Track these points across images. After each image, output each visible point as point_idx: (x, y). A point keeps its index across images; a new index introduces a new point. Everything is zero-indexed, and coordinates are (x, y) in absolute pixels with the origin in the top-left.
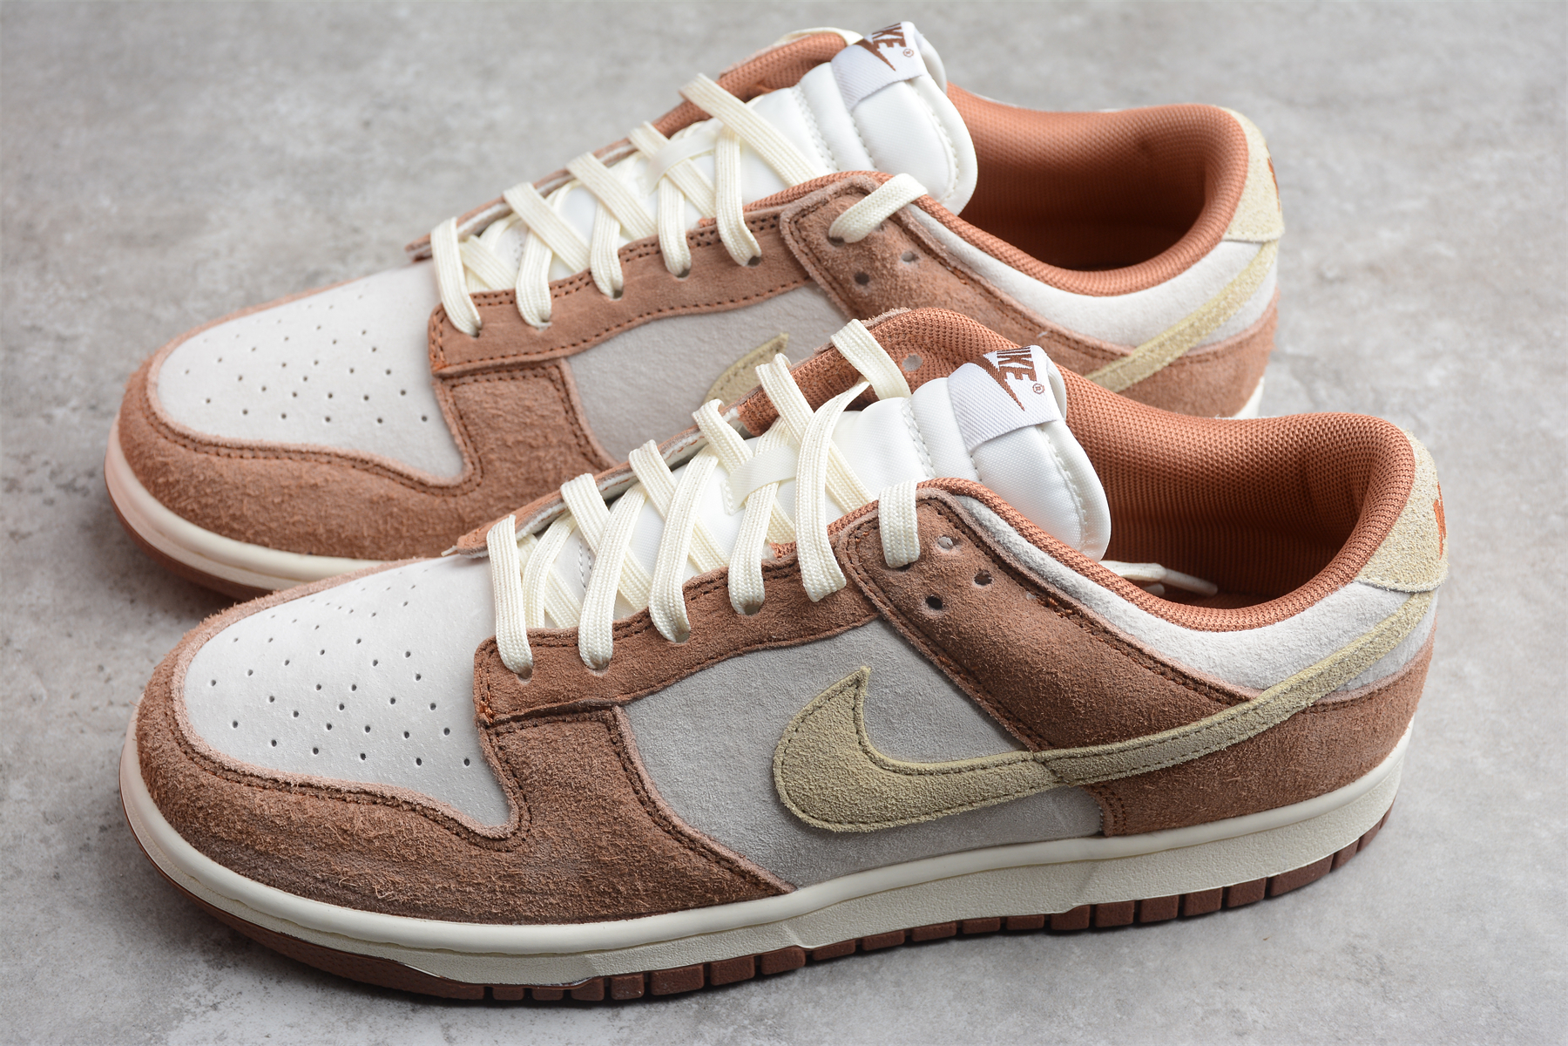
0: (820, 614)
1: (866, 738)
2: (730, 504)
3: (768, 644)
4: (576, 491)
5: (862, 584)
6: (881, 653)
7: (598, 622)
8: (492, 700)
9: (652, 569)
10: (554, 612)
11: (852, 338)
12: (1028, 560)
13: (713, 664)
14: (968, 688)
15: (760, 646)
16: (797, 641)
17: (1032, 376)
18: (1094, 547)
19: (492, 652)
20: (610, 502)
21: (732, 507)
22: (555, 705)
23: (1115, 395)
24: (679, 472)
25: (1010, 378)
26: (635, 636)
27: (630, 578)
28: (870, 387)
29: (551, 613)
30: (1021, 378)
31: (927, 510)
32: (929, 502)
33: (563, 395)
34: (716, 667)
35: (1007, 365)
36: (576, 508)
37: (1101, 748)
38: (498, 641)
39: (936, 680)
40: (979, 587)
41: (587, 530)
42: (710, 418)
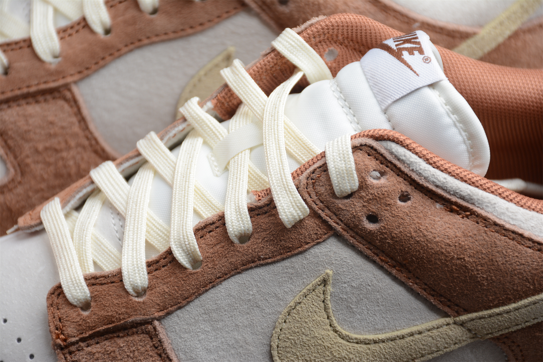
0: (293, 237)
1: (335, 321)
2: (217, 169)
3: (258, 263)
4: (102, 174)
5: (320, 212)
6: (339, 259)
7: (135, 263)
8: (64, 329)
9: (169, 220)
10: (100, 261)
11: (287, 42)
12: (435, 180)
13: (221, 281)
14: (402, 277)
15: (252, 265)
16: (279, 257)
17: (421, 51)
18: (480, 166)
19: (59, 295)
20: (128, 178)
21: (218, 171)
22: (110, 326)
23: (476, 61)
24: (176, 151)
25: (406, 55)
26: (163, 269)
27: (153, 229)
28: (304, 76)
29: (98, 261)
30: (413, 54)
31: (360, 154)
32: (361, 148)
33: (75, 109)
34: (223, 283)
35: (402, 46)
36: (104, 185)
37: (501, 309)
38: (63, 286)
39: (379, 274)
40: (403, 204)
41: (115, 200)
42: (193, 110)
